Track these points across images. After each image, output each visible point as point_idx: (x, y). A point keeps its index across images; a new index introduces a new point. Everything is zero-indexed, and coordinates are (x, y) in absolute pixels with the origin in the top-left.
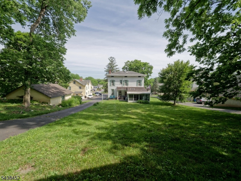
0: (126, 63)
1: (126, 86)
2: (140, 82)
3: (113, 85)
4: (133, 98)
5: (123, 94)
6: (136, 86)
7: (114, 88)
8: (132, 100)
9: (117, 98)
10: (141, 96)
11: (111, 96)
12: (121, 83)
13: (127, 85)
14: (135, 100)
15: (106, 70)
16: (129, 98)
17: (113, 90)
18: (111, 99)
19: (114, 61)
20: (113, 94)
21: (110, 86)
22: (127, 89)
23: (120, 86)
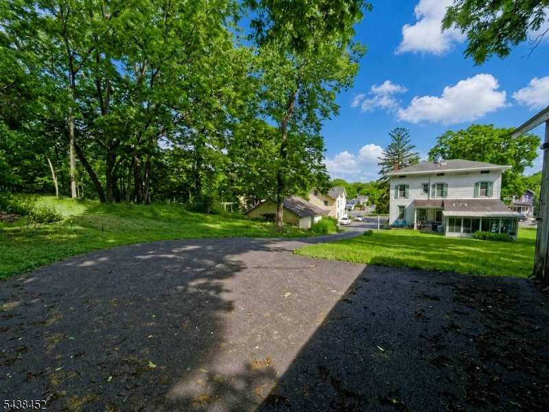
0: (441, 138)
1: (441, 198)
2: (485, 186)
3: (404, 196)
4: (462, 229)
5: (431, 217)
6: (472, 198)
7: (406, 203)
8: (458, 231)
9: (413, 226)
10: (487, 223)
11: (396, 222)
12: (426, 190)
13: (442, 195)
14: (467, 231)
15: (381, 161)
16: (449, 225)
17: (402, 208)
18: (398, 227)
19: (406, 136)
20: (402, 216)
21: (396, 197)
22: (443, 205)
23: (424, 197)
